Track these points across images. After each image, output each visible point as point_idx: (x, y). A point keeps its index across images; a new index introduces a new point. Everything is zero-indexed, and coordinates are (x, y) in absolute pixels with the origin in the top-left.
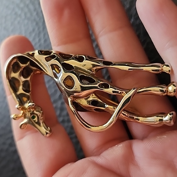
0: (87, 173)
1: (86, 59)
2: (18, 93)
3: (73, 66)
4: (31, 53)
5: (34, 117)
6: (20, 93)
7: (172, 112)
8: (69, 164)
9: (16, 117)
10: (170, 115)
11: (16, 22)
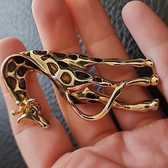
0: (85, 161)
1: (79, 57)
2: (15, 90)
3: (68, 64)
4: (26, 53)
5: (33, 112)
6: (17, 90)
7: (156, 99)
8: (67, 154)
9: (15, 113)
10: (155, 102)
11: (26, 22)
